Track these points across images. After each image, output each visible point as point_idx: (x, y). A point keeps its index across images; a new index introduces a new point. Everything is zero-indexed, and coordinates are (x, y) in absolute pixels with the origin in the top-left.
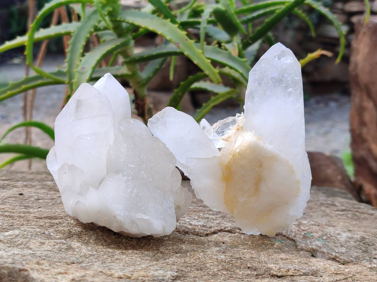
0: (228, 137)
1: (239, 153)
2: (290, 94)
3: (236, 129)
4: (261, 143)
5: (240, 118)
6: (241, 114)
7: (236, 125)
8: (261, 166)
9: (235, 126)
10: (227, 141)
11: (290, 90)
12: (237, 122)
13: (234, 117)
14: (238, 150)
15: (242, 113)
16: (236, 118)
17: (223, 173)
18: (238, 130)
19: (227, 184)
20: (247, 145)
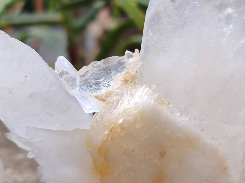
0: (106, 94)
1: (122, 126)
2: (229, 18)
3: (123, 79)
4: (165, 110)
5: (132, 60)
6: (134, 52)
7: (124, 72)
8: (162, 155)
9: (122, 73)
10: (104, 101)
11: (230, 10)
12: (126, 67)
13: (120, 58)
14: (121, 121)
15: (136, 50)
16: (124, 58)
17: (94, 161)
18: (126, 81)
19: (101, 179)
20: (137, 113)
